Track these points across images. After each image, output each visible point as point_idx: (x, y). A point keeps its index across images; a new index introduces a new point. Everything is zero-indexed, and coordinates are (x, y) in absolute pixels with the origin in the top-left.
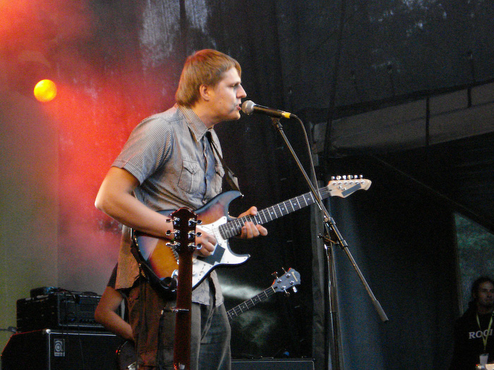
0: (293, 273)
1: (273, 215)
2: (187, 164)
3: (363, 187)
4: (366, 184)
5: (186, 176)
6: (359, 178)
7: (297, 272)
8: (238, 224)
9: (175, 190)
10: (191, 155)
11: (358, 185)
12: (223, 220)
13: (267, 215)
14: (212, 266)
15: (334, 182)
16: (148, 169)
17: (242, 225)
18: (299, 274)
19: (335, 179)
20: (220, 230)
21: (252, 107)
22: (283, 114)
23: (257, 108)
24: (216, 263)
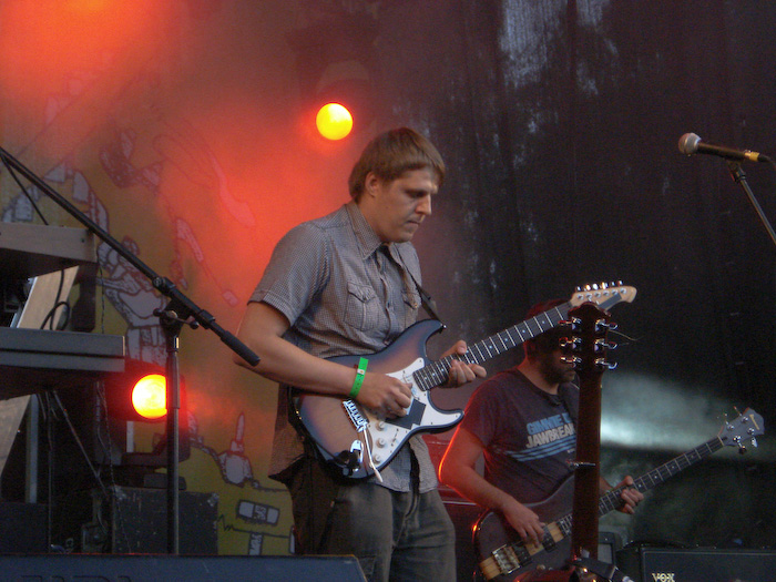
0: (752, 416)
1: (493, 351)
2: (354, 288)
3: (624, 298)
4: (628, 293)
5: (354, 305)
6: (617, 285)
7: (758, 415)
8: (441, 367)
9: (341, 327)
10: (360, 275)
11: (618, 296)
12: (419, 364)
13: (484, 351)
14: (409, 431)
15: (580, 294)
16: (299, 299)
17: (448, 368)
18: (762, 419)
19: (582, 290)
20: (416, 379)
21: (696, 143)
22: (747, 154)
23: (703, 145)
24: (414, 426)
